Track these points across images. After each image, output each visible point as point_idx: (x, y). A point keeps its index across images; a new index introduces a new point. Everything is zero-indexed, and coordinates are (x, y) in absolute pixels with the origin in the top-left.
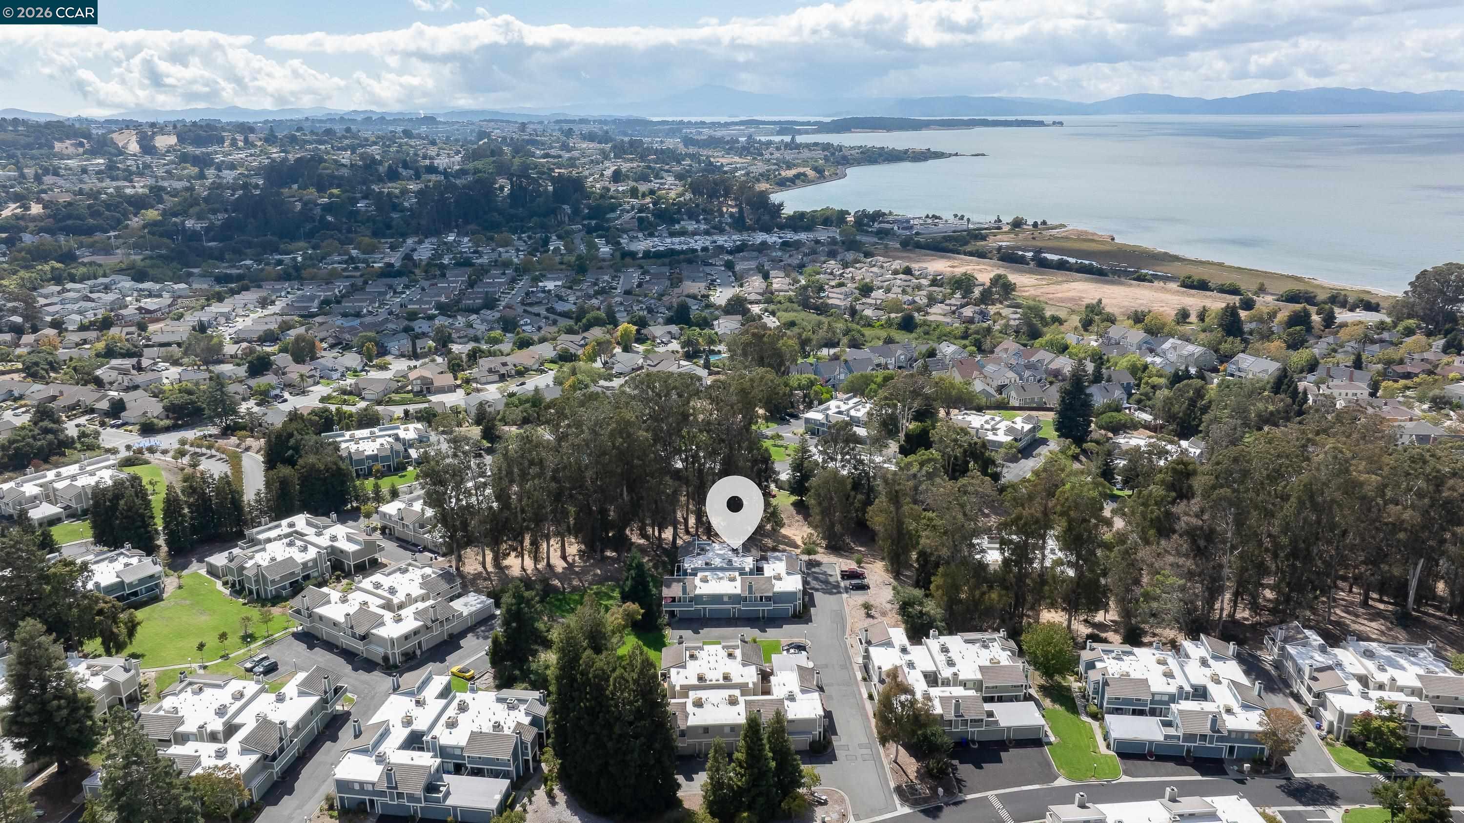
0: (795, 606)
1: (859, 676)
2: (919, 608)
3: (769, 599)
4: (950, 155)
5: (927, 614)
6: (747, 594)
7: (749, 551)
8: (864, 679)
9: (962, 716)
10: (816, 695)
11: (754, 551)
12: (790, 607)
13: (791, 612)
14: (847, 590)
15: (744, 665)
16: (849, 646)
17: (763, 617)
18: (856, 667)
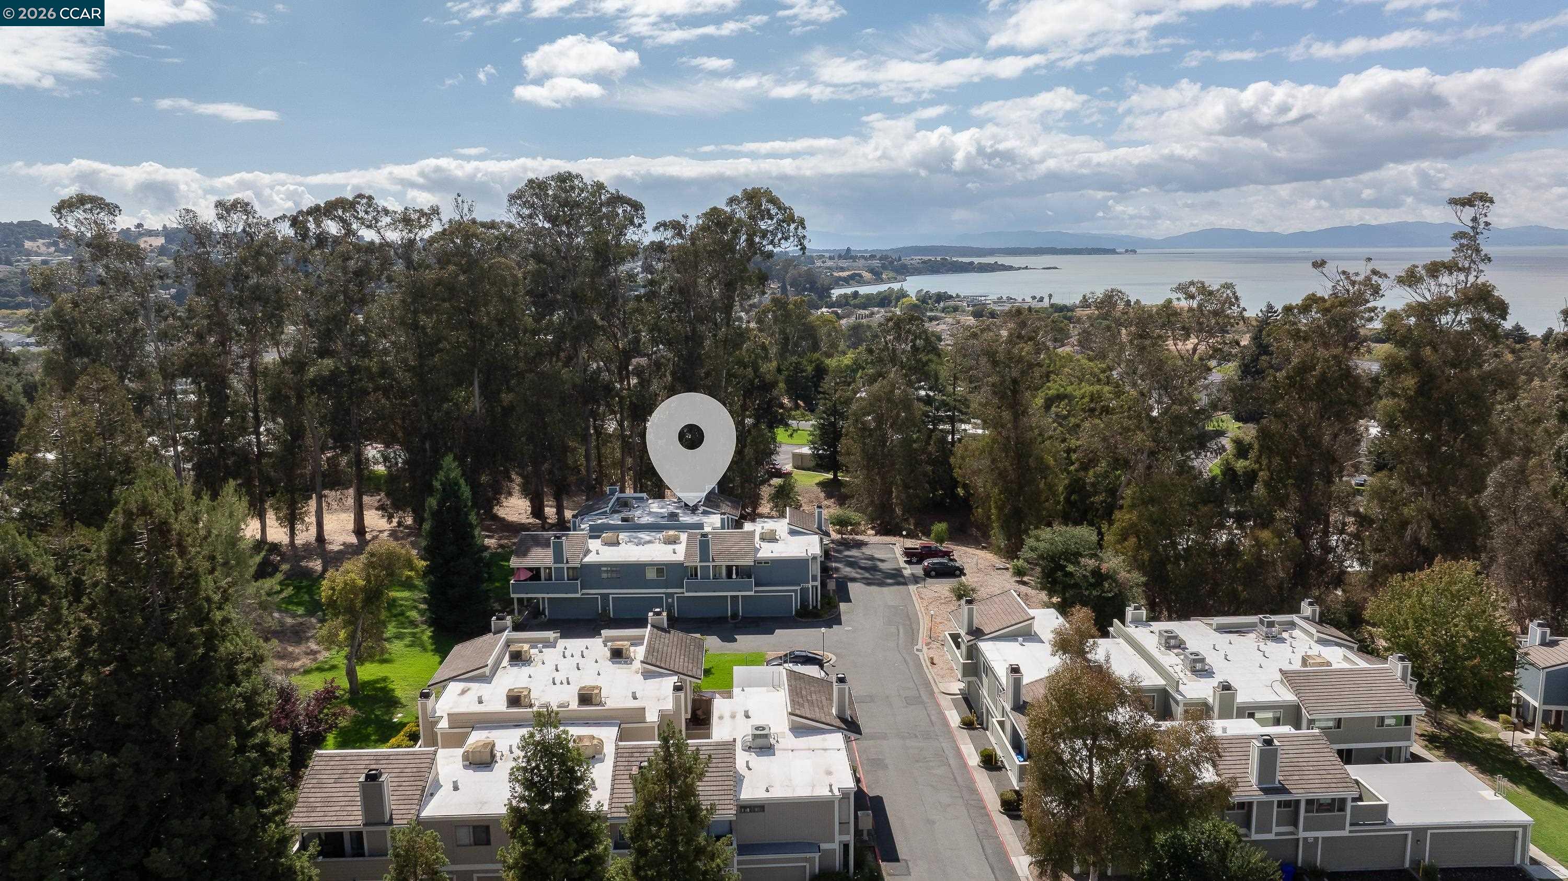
0: (804, 591)
1: (954, 718)
2: (1092, 563)
3: (744, 572)
4: (1019, 268)
5: (1110, 577)
6: (696, 562)
7: (717, 507)
8: (968, 725)
9: (1283, 790)
10: (836, 740)
11: (726, 508)
12: (792, 592)
13: (795, 604)
14: (915, 580)
15: (647, 675)
16: (926, 663)
17: (735, 615)
18: (945, 703)
